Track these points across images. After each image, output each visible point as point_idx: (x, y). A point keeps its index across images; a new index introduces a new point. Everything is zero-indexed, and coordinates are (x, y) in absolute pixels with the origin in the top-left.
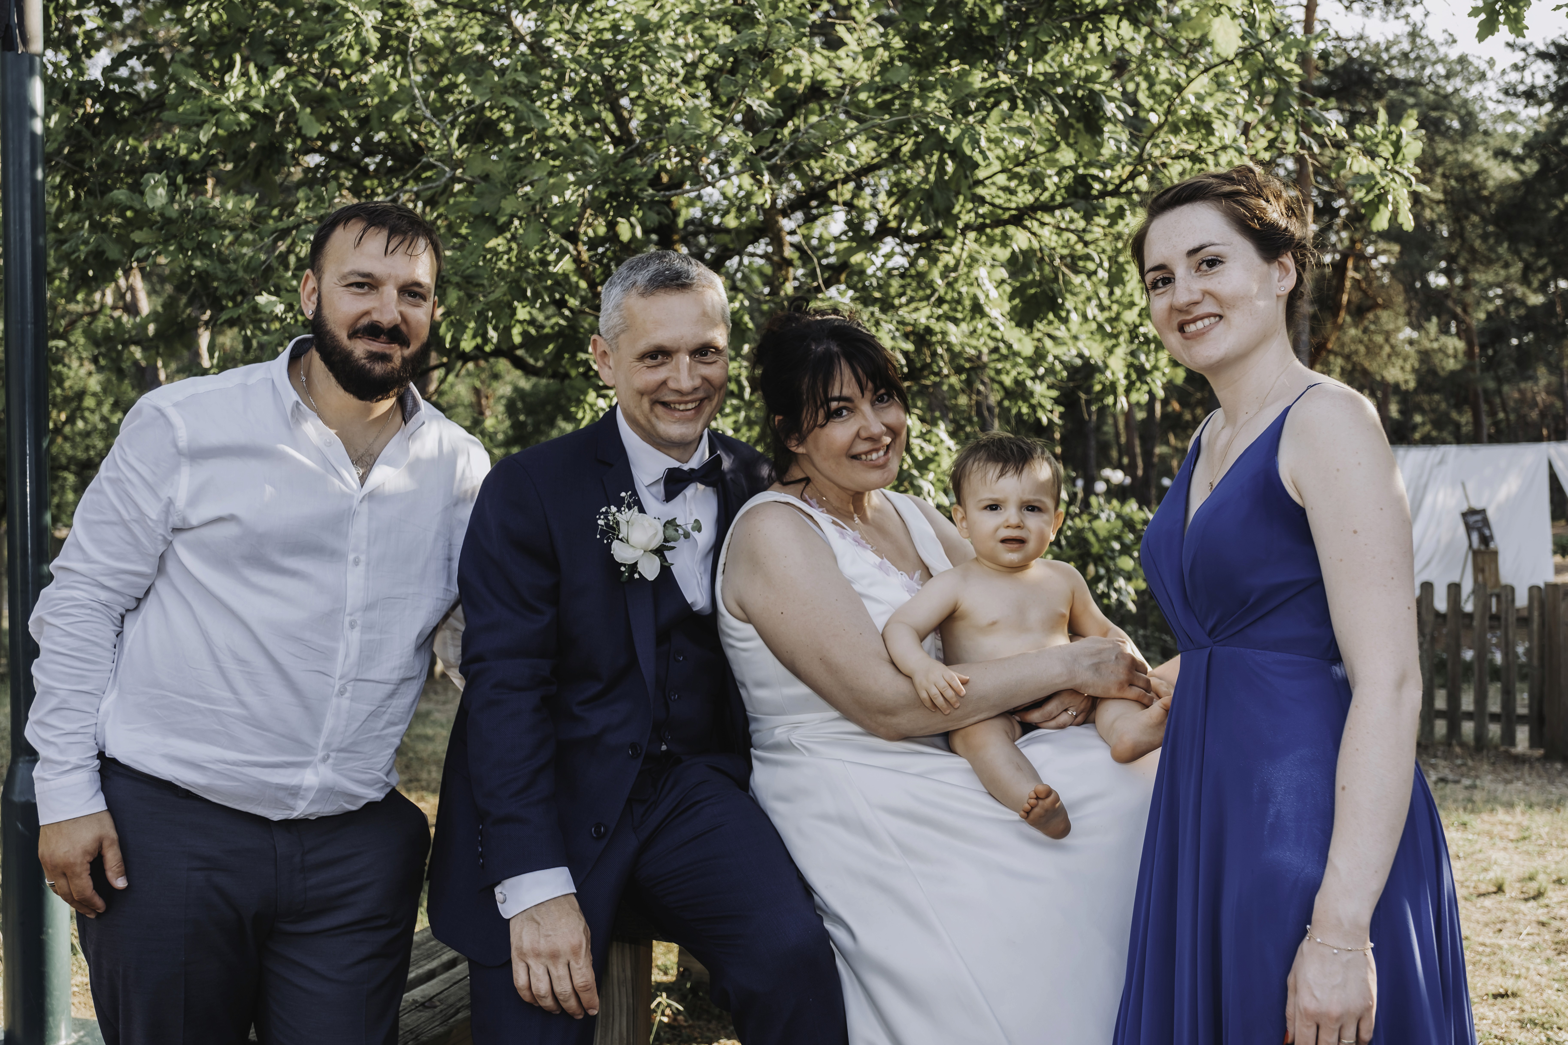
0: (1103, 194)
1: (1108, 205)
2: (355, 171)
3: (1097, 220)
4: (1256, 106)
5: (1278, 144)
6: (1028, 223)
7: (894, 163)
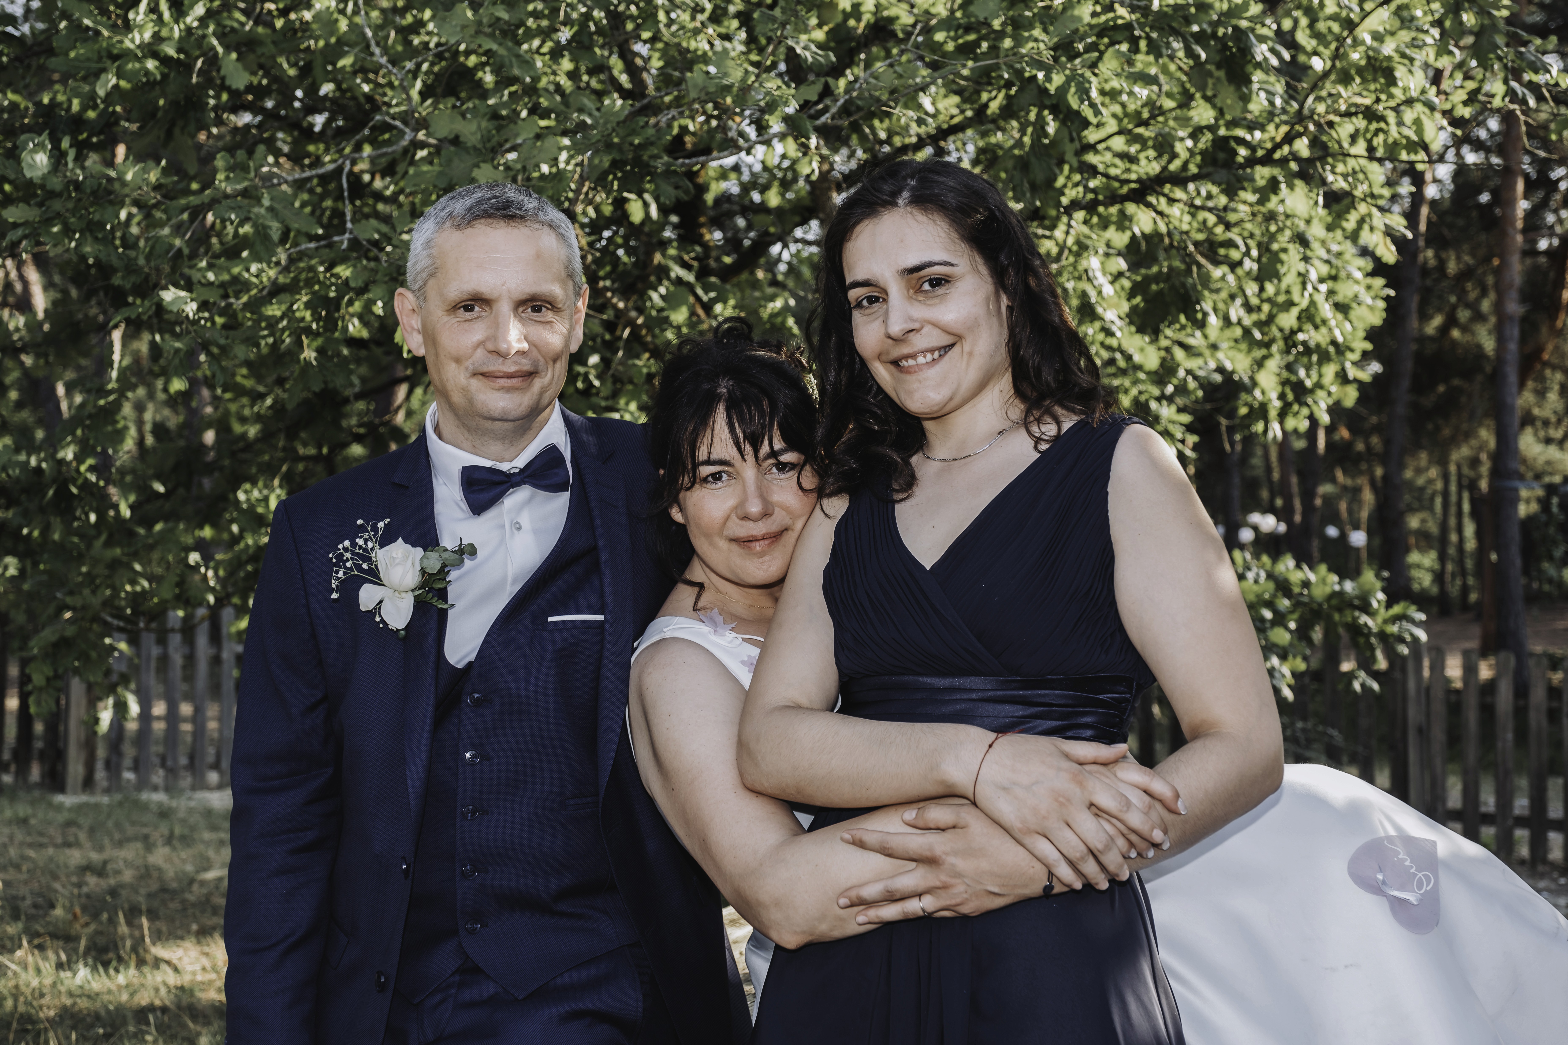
0: (1252, 162)
1: (1257, 177)
2: (296, 133)
3: (1242, 194)
4: (1452, 48)
5: (1481, 98)
6: (1152, 199)
7: (982, 123)
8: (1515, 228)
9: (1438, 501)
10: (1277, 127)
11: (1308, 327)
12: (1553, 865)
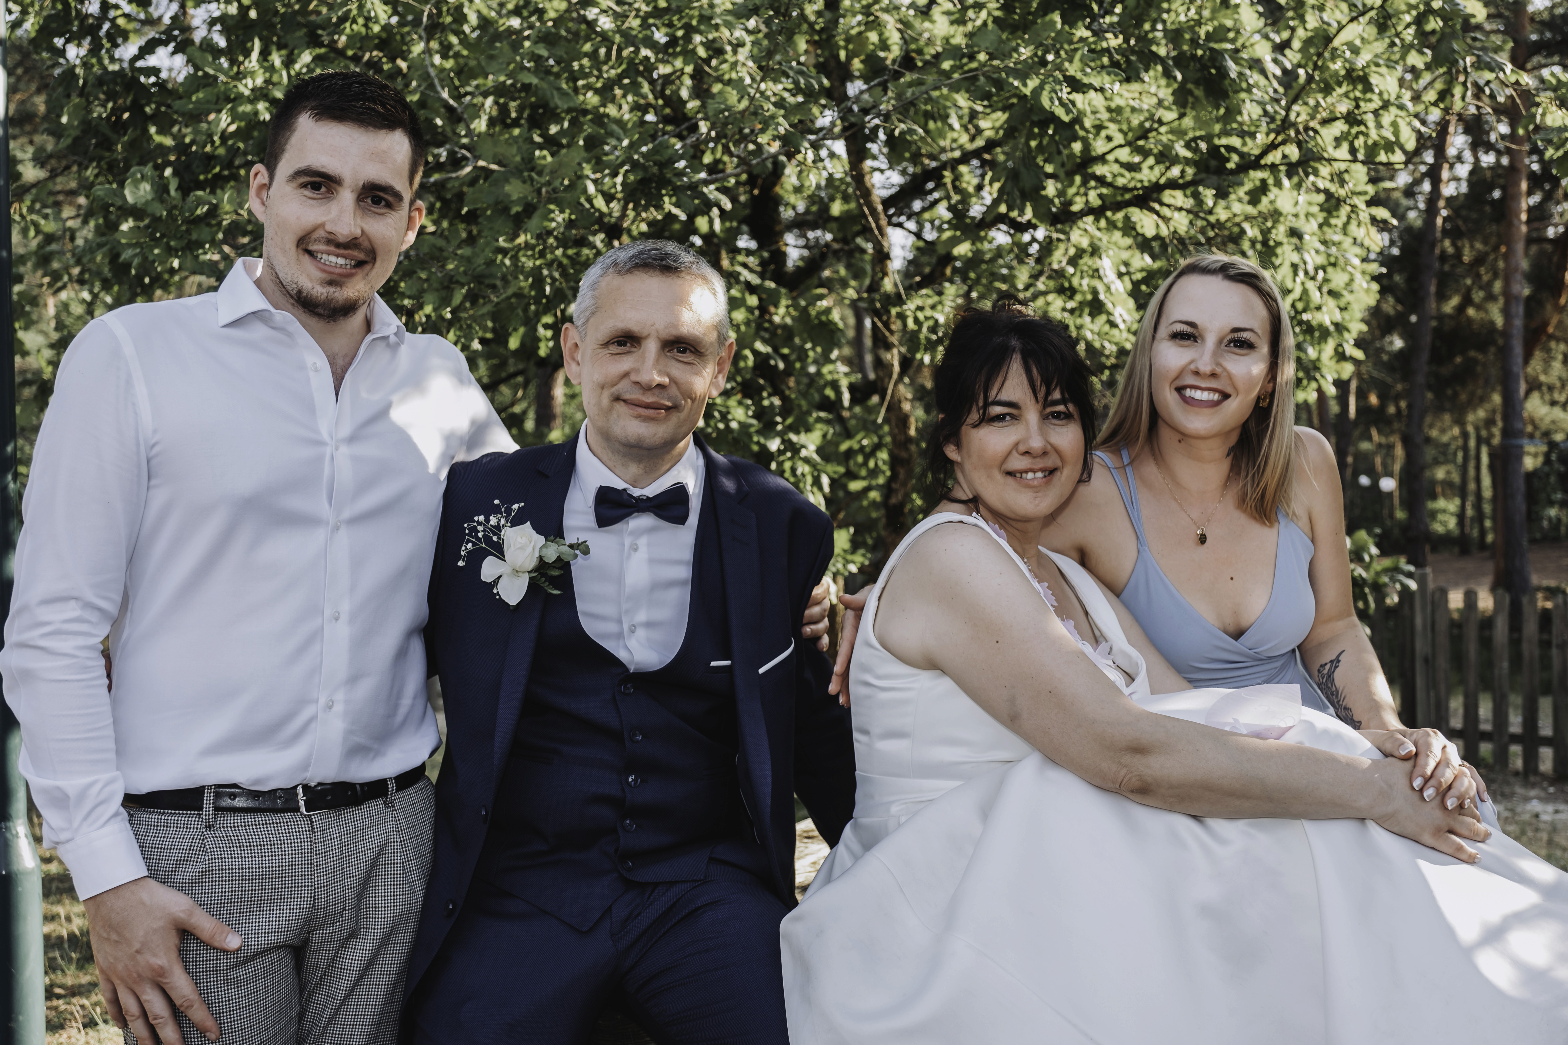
0: (1243, 167)
1: (1248, 181)
6: (1154, 204)
8: (1520, 220)
9: (1460, 455)
12: (1544, 776)
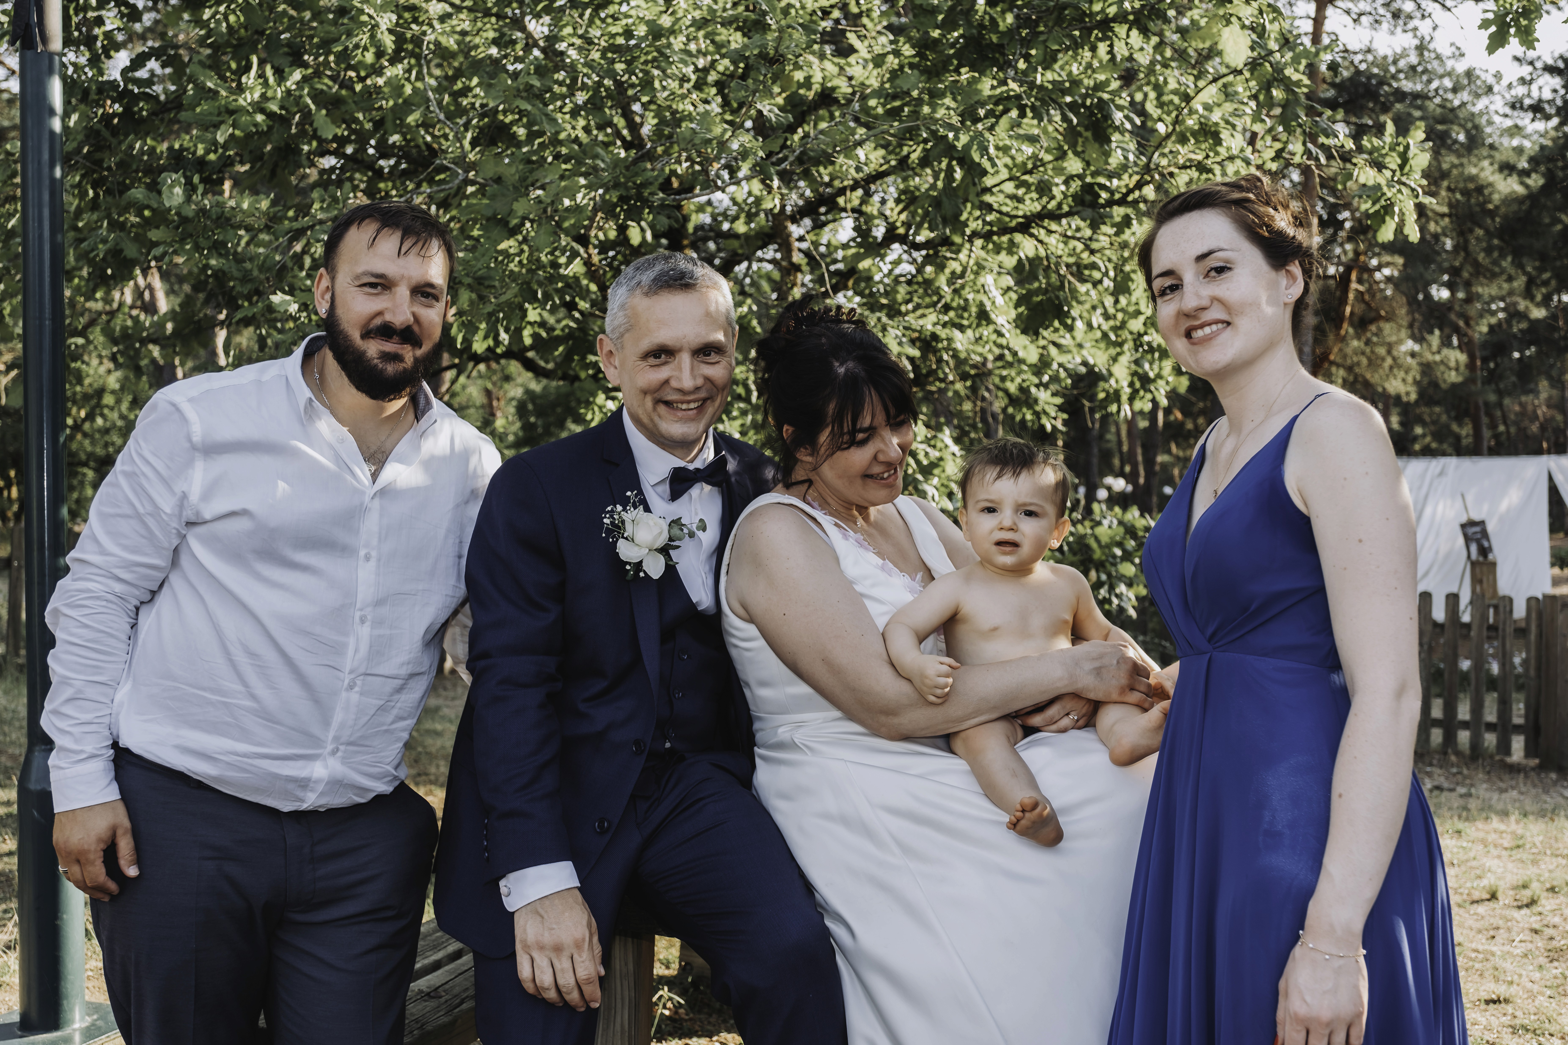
0: (1110, 203)
1: (1115, 215)
2: (370, 173)
3: (1104, 228)
4: (1264, 117)
5: (1285, 155)
6: (1035, 231)
7: (903, 170)
10: (1131, 176)
11: (1152, 331)
